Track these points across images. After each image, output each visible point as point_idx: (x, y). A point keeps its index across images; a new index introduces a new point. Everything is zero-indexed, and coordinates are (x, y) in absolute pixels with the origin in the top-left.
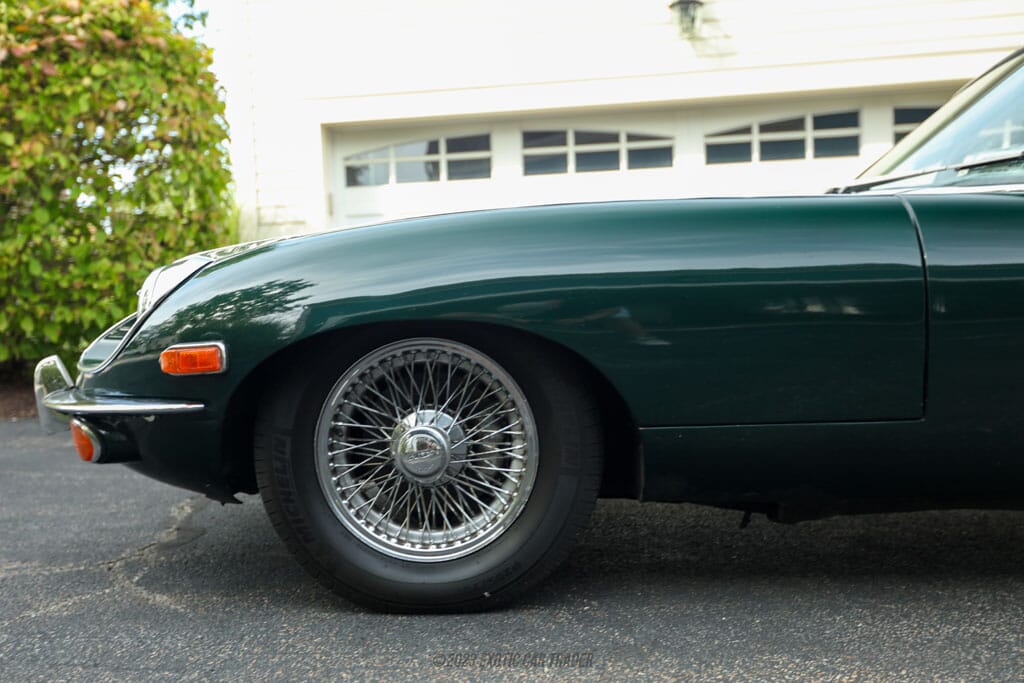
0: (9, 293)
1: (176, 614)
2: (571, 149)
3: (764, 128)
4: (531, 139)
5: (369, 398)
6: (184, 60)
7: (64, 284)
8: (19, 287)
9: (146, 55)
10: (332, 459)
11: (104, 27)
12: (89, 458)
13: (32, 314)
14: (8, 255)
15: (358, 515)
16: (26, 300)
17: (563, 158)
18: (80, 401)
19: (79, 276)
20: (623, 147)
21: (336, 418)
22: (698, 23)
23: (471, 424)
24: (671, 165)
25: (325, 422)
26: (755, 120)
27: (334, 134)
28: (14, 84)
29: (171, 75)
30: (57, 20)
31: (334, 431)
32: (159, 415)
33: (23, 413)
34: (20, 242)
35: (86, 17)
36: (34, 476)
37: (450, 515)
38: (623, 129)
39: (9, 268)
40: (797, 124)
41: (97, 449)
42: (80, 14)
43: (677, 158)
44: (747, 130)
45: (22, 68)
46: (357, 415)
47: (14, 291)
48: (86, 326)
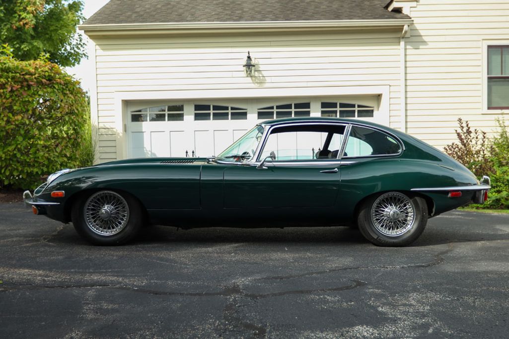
0: (9, 163)
1: (54, 246)
2: (212, 112)
3: (278, 107)
4: (197, 107)
5: (96, 203)
6: (70, 86)
7: (28, 160)
8: (13, 161)
9: (56, 86)
10: (88, 215)
11: (43, 78)
12: (36, 214)
13: (17, 169)
14: (10, 151)
15: (93, 226)
16: (15, 165)
17: (209, 114)
18: (34, 202)
19: (32, 158)
20: (230, 111)
21: (89, 206)
22: (253, 72)
23: (117, 208)
24: (246, 119)
25: (86, 207)
26: (275, 105)
27: (127, 103)
28: (13, 98)
29: (65, 92)
30: (27, 77)
31: (88, 209)
32: (51, 205)
33: (13, 201)
34: (13, 147)
35: (37, 75)
36: (19, 219)
37: (112, 227)
38: (230, 105)
39: (10, 155)
40: (289, 106)
41: (38, 212)
42: (35, 74)
43: (248, 116)
44: (272, 108)
45: (16, 93)
46: (93, 206)
47: (11, 162)
48: (34, 173)
